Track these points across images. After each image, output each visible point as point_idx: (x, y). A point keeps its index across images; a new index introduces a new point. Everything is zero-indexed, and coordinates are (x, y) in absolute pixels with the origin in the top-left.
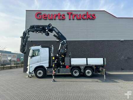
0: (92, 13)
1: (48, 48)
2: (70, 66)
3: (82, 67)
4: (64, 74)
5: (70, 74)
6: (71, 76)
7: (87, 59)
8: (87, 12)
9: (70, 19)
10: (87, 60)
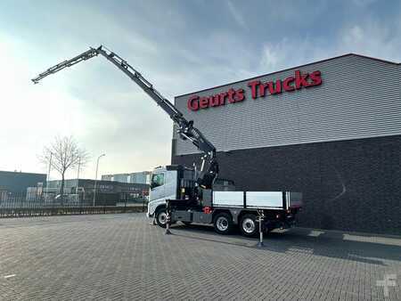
0: (311, 71)
1: (176, 172)
2: (212, 208)
3: (235, 212)
4: (202, 224)
5: (212, 225)
6: (213, 230)
7: (245, 194)
8: (297, 70)
9: (255, 98)
10: (245, 197)
